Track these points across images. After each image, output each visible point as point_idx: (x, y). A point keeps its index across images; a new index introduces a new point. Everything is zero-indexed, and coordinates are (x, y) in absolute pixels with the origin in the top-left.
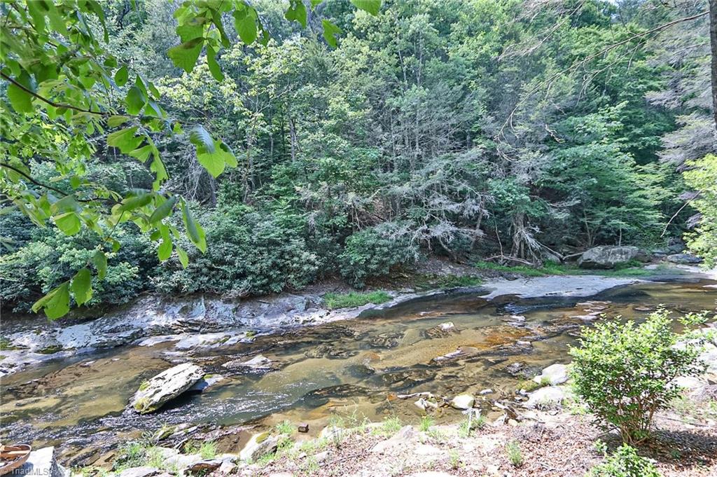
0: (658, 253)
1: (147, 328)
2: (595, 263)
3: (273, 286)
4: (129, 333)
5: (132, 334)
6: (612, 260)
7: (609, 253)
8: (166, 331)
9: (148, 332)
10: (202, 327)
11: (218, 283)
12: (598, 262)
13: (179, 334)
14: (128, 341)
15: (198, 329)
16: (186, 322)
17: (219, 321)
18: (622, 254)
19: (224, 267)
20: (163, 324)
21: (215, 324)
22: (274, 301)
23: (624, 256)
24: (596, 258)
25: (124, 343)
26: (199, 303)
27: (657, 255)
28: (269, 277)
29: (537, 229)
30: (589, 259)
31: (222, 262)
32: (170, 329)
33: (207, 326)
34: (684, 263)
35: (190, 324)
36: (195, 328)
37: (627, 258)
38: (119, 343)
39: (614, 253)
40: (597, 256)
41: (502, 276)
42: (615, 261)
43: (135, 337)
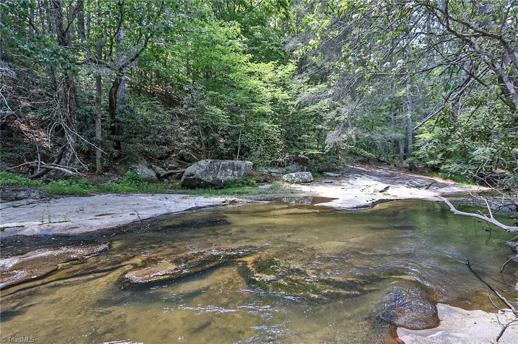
0: (275, 172)
2: (201, 180)
6: (221, 177)
7: (218, 167)
12: (204, 178)
18: (234, 169)
23: (236, 173)
24: (202, 173)
27: (274, 174)
30: (192, 175)
34: (298, 183)
37: (239, 175)
39: (224, 168)
40: (202, 170)
42: (226, 179)
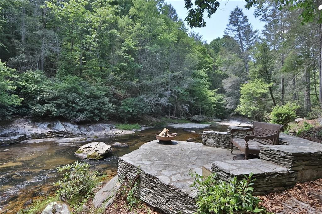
1: (29, 134)
2: (197, 120)
3: (95, 118)
4: (17, 137)
5: (20, 137)
8: (42, 136)
9: (30, 137)
10: (64, 134)
11: (69, 113)
13: (51, 138)
14: (17, 142)
15: (62, 135)
16: (54, 132)
17: (73, 132)
19: (74, 105)
20: (40, 132)
21: (71, 133)
22: (95, 125)
25: (15, 142)
26: (58, 123)
27: (210, 119)
28: (94, 113)
29: (188, 105)
30: (194, 119)
31: (73, 103)
32: (45, 135)
33: (68, 134)
35: (57, 133)
36: (60, 135)
38: (12, 142)
41: (172, 122)
43: (21, 139)
